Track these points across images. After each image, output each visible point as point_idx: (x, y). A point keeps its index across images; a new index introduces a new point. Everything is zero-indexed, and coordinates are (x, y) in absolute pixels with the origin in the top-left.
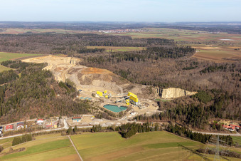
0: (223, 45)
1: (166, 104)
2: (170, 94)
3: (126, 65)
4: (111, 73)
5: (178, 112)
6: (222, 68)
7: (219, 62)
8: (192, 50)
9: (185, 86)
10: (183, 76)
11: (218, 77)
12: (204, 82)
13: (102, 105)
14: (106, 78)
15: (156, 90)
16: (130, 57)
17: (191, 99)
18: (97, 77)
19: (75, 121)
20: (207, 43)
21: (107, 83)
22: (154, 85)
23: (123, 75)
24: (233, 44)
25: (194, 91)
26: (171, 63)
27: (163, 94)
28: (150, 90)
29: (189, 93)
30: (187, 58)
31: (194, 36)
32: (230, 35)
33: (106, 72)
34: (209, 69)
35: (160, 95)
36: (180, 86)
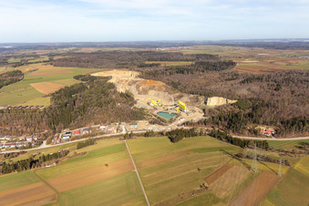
0: (260, 58)
1: (210, 111)
2: (214, 102)
3: (177, 78)
4: (165, 84)
5: (220, 119)
6: (259, 79)
7: (256, 73)
8: (233, 64)
9: (227, 95)
10: (225, 87)
11: (255, 87)
12: (243, 91)
13: (155, 112)
14: (160, 89)
15: (202, 99)
16: (181, 71)
17: (232, 107)
18: (153, 88)
19: (132, 126)
20: (246, 57)
21: (160, 93)
22: (201, 95)
23: (175, 86)
24: (268, 58)
25: (235, 99)
26: (216, 75)
27: (208, 102)
28: (197, 98)
29: (230, 101)
30: (228, 71)
31: (235, 52)
32: (266, 51)
33: (160, 83)
34: (248, 80)
35: (206, 103)
36: (222, 95)
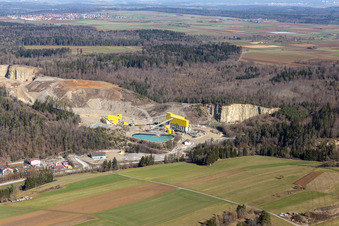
4: (117, 86)
6: (305, 74)
8: (237, 50)
9: (258, 100)
12: (285, 92)
13: (129, 134)
16: (134, 62)
17: (275, 118)
18: (96, 94)
19: (95, 158)
20: (255, 38)
22: (204, 102)
24: (300, 40)
25: (275, 106)
27: (223, 114)
28: (198, 109)
29: (265, 111)
35: (217, 117)
36: (249, 100)
